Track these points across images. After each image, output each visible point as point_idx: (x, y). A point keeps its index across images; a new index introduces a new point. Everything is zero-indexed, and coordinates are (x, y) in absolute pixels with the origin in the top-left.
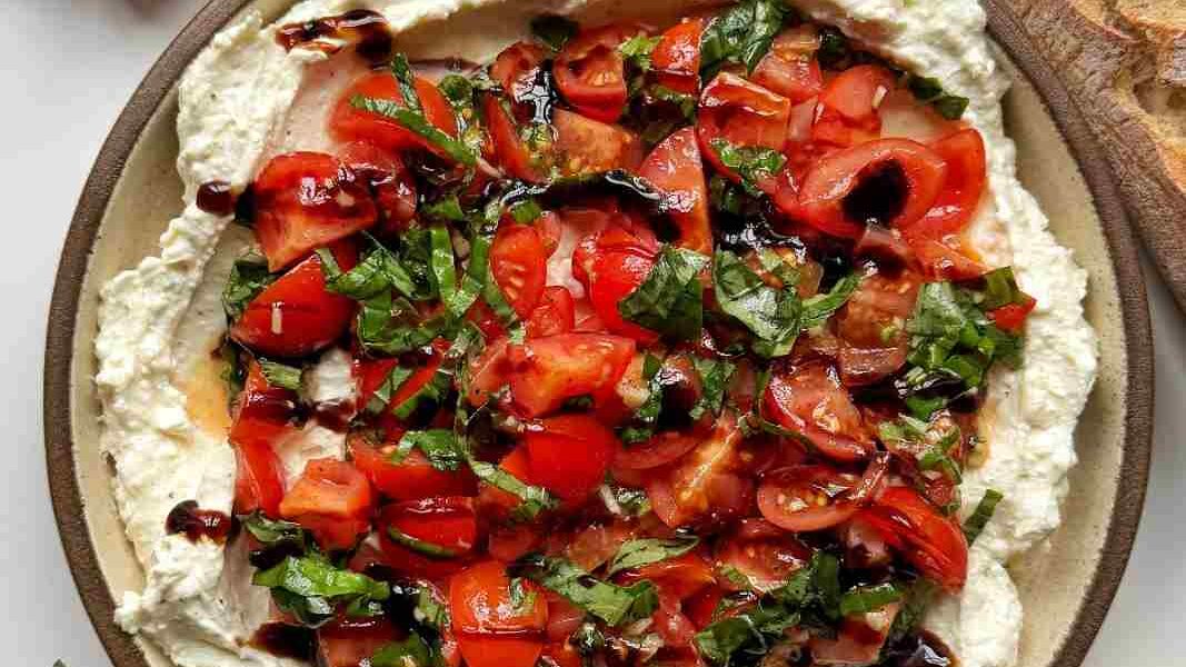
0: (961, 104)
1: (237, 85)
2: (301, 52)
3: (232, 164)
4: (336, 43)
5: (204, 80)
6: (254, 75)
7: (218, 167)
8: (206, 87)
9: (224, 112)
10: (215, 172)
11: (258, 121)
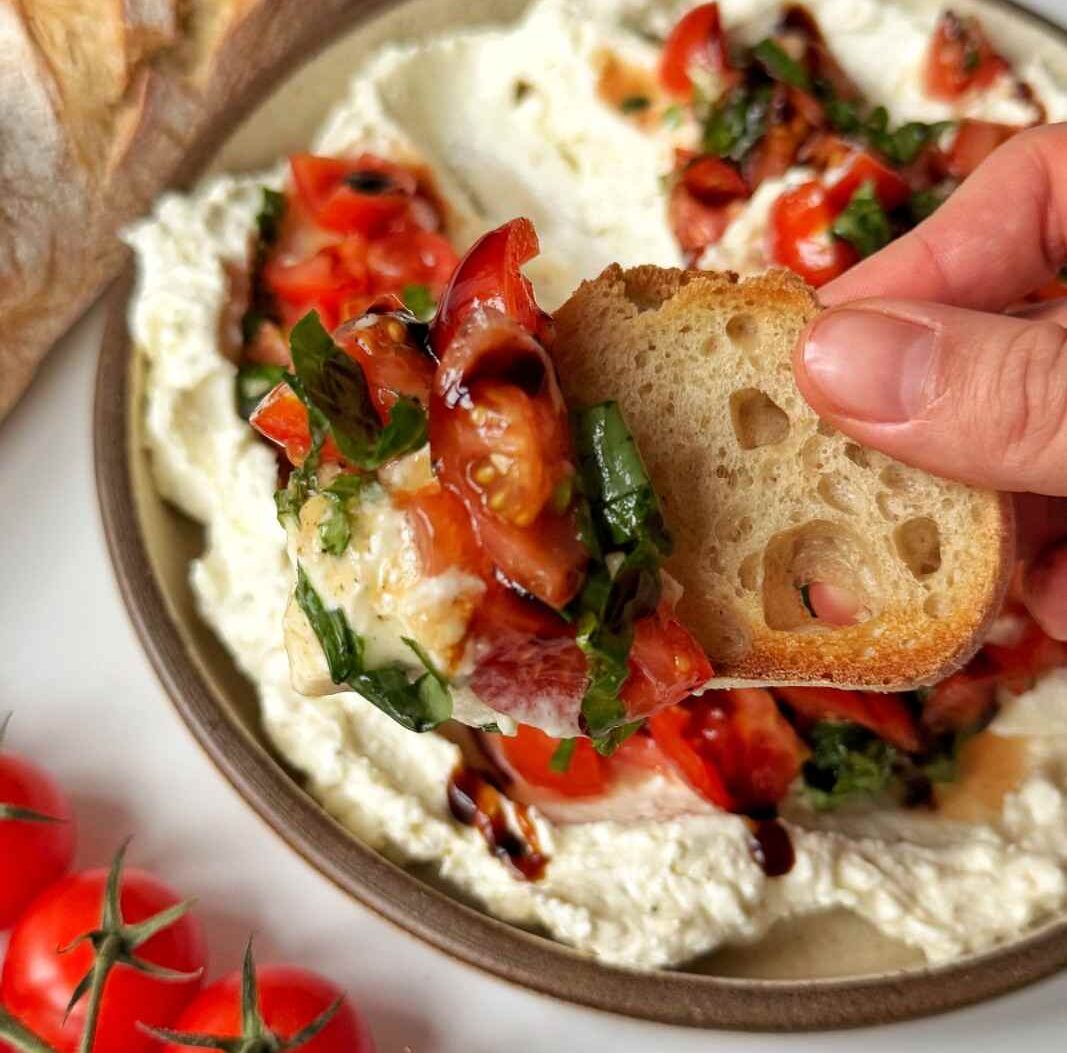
0: (271, 196)
1: (623, 890)
2: (544, 839)
3: (721, 845)
4: (509, 809)
5: (641, 928)
6: (601, 877)
7: (734, 862)
8: (649, 923)
9: (666, 888)
10: (742, 864)
11: (654, 838)
